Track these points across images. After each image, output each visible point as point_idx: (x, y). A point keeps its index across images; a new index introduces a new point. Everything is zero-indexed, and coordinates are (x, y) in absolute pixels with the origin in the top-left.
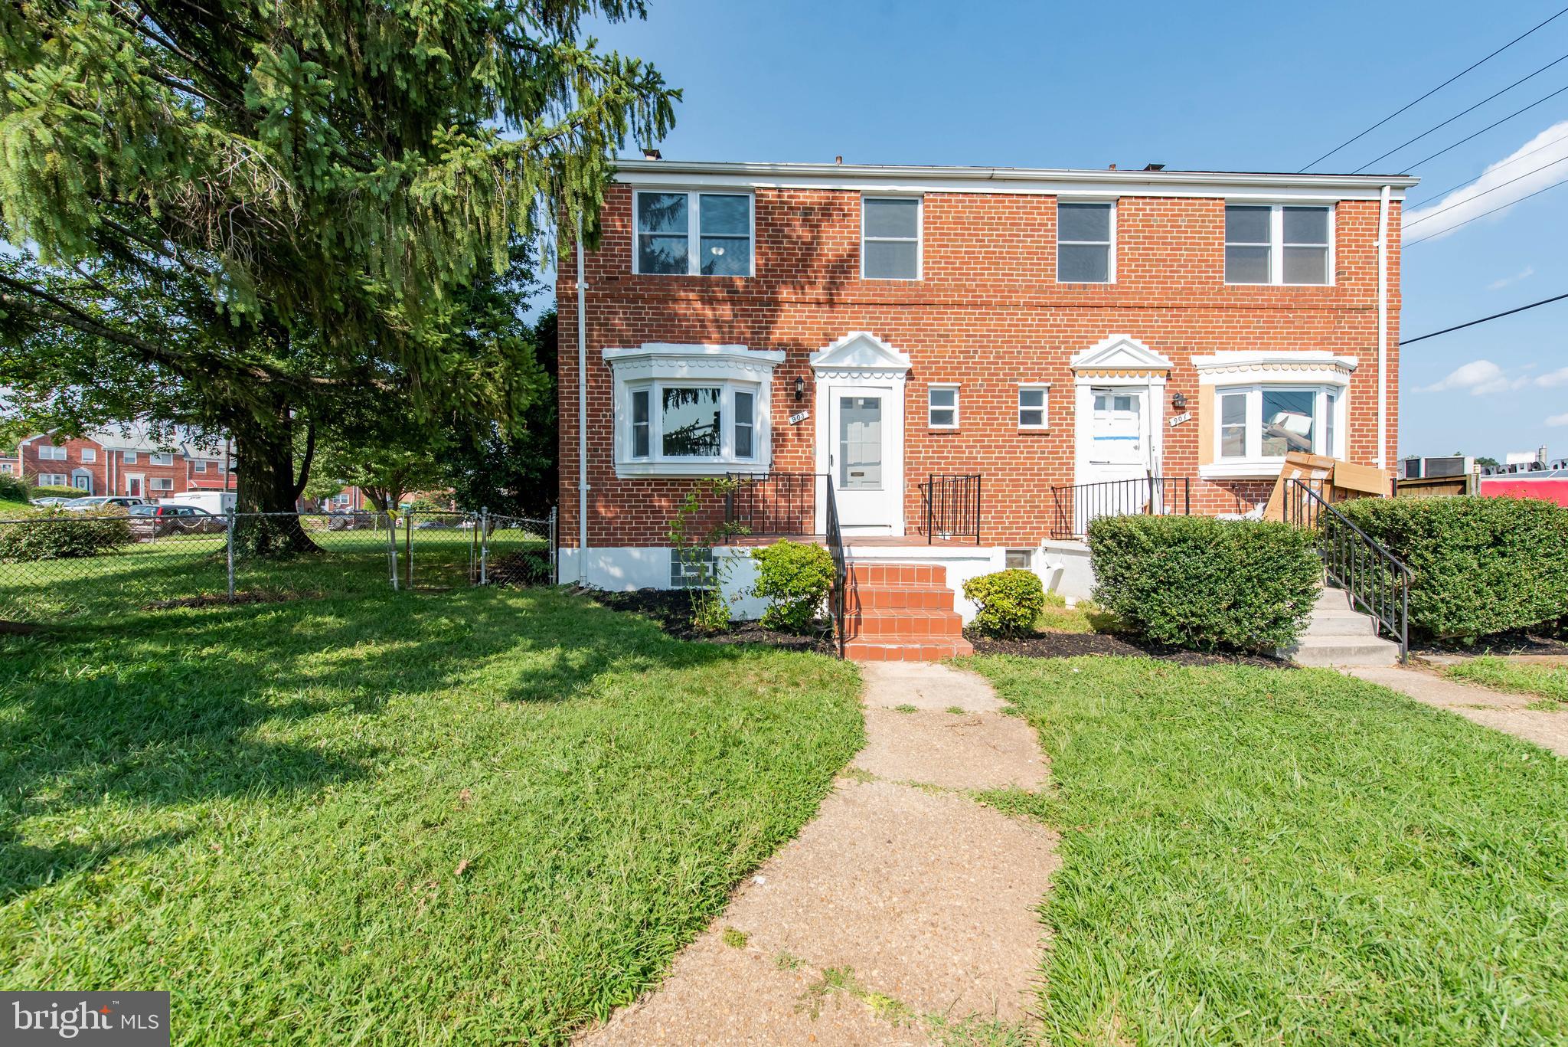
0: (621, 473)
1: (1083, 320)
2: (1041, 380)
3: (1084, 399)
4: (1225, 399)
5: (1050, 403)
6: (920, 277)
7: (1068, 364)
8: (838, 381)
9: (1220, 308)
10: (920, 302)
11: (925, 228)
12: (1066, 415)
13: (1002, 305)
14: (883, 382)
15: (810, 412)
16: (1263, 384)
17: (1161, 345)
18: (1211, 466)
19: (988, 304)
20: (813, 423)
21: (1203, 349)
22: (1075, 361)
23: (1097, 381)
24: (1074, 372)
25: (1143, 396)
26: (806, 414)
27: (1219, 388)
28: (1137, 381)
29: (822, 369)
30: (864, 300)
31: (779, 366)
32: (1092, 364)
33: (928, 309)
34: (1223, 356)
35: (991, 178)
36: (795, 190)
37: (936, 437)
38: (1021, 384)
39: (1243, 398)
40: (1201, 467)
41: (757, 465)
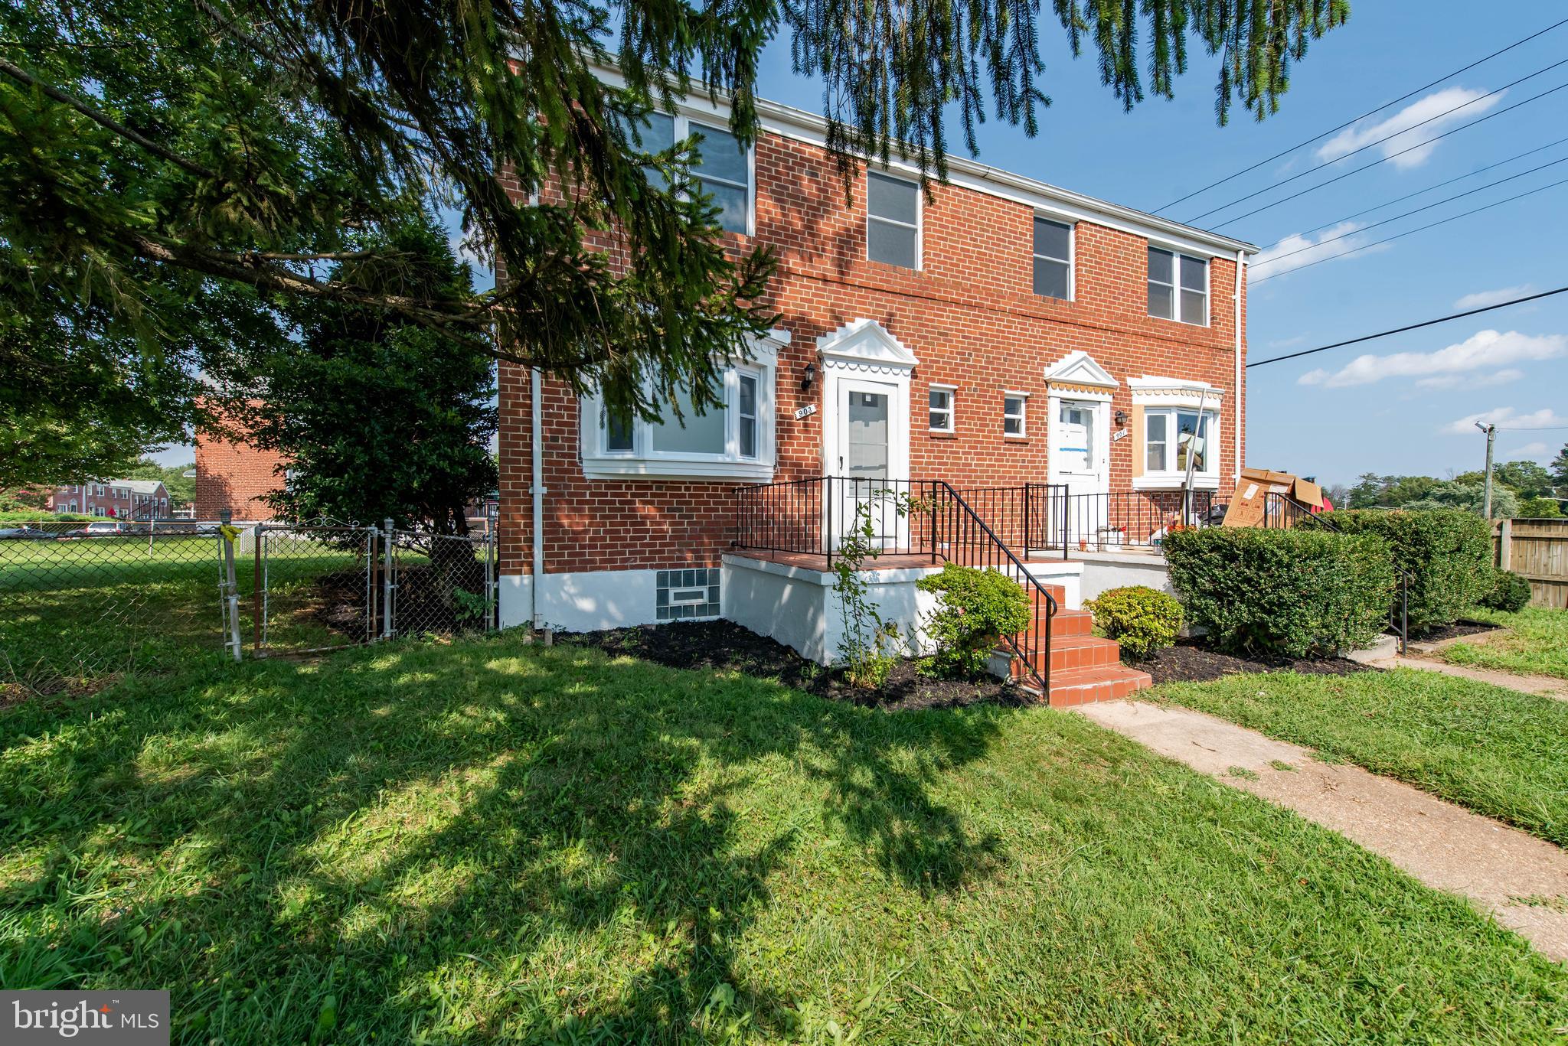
0: (590, 472)
1: (1055, 332)
2: (1023, 389)
3: (1054, 408)
4: (1150, 418)
5: (1027, 412)
6: (919, 267)
7: (1042, 375)
8: (846, 373)
9: (1145, 336)
10: (922, 295)
11: (925, 217)
12: (1039, 425)
13: (992, 309)
14: (890, 378)
15: (819, 406)
16: (1179, 407)
17: (1107, 365)
18: (1141, 479)
19: (980, 306)
20: (820, 419)
21: (1136, 373)
22: (1049, 372)
23: (1066, 394)
24: (1047, 383)
25: (1095, 410)
26: (813, 408)
27: (1148, 408)
28: (1093, 397)
29: (837, 358)
30: (872, 284)
31: (784, 349)
32: (1062, 377)
33: (930, 303)
34: (1148, 380)
35: (984, 177)
36: (801, 143)
37: (936, 442)
38: (1007, 392)
39: (1163, 418)
40: (1134, 479)
41: (763, 466)
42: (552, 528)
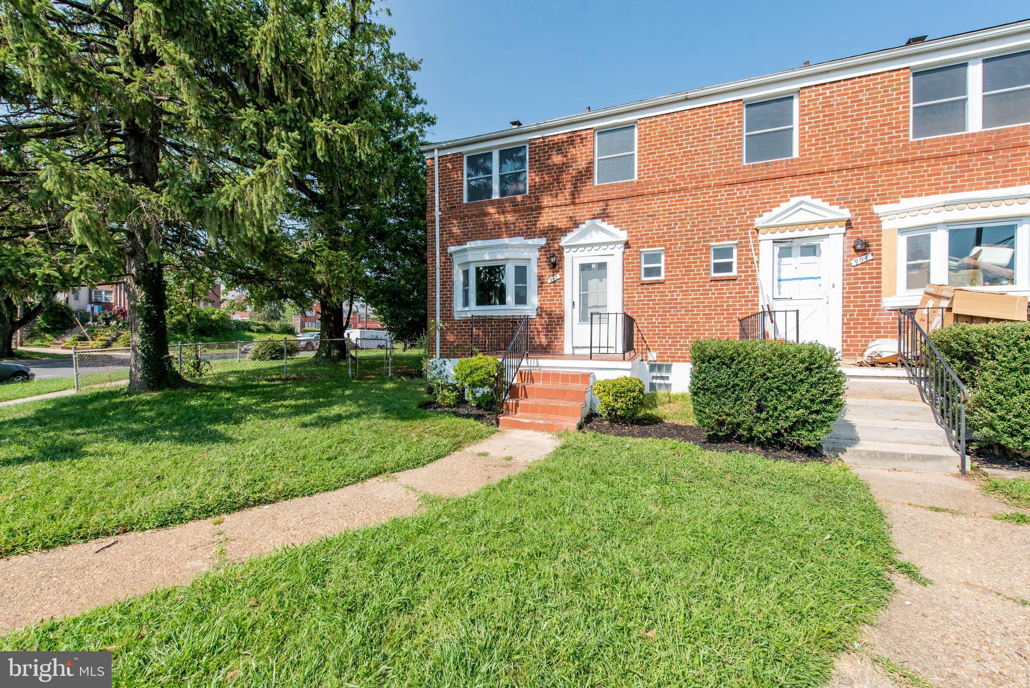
0: (457, 317)
1: (766, 190)
2: (729, 239)
3: (766, 250)
4: (909, 239)
5: (738, 255)
6: (636, 178)
7: (753, 225)
8: (578, 253)
9: (905, 162)
10: (634, 194)
11: (639, 144)
12: (749, 265)
13: (697, 188)
14: (609, 251)
15: (562, 275)
16: (947, 223)
17: (843, 202)
18: (893, 298)
19: (685, 189)
20: (563, 282)
21: (884, 199)
22: (758, 222)
23: (778, 236)
24: (758, 231)
25: (824, 244)
26: (558, 276)
27: (902, 231)
28: (816, 232)
29: (568, 247)
30: (596, 199)
31: (542, 247)
32: (773, 223)
33: (640, 198)
34: (906, 203)
35: (687, 99)
36: (552, 136)
37: (646, 286)
38: (712, 244)
39: (928, 237)
40: (884, 299)
41: (530, 309)
42: (443, 340)
